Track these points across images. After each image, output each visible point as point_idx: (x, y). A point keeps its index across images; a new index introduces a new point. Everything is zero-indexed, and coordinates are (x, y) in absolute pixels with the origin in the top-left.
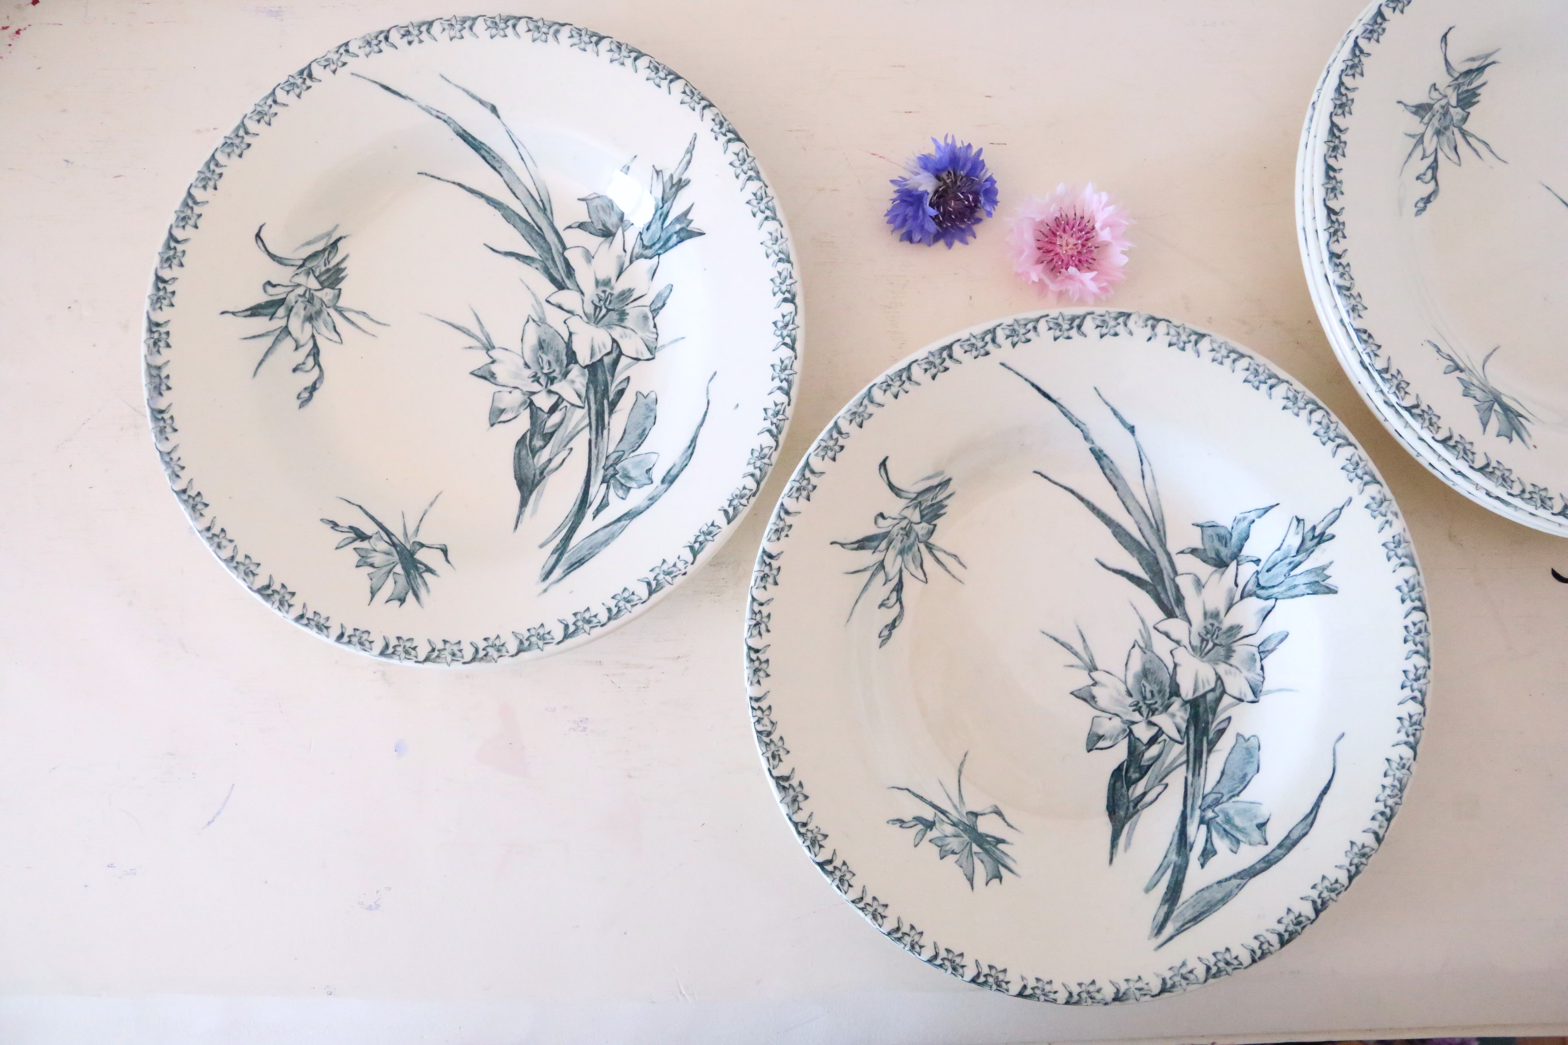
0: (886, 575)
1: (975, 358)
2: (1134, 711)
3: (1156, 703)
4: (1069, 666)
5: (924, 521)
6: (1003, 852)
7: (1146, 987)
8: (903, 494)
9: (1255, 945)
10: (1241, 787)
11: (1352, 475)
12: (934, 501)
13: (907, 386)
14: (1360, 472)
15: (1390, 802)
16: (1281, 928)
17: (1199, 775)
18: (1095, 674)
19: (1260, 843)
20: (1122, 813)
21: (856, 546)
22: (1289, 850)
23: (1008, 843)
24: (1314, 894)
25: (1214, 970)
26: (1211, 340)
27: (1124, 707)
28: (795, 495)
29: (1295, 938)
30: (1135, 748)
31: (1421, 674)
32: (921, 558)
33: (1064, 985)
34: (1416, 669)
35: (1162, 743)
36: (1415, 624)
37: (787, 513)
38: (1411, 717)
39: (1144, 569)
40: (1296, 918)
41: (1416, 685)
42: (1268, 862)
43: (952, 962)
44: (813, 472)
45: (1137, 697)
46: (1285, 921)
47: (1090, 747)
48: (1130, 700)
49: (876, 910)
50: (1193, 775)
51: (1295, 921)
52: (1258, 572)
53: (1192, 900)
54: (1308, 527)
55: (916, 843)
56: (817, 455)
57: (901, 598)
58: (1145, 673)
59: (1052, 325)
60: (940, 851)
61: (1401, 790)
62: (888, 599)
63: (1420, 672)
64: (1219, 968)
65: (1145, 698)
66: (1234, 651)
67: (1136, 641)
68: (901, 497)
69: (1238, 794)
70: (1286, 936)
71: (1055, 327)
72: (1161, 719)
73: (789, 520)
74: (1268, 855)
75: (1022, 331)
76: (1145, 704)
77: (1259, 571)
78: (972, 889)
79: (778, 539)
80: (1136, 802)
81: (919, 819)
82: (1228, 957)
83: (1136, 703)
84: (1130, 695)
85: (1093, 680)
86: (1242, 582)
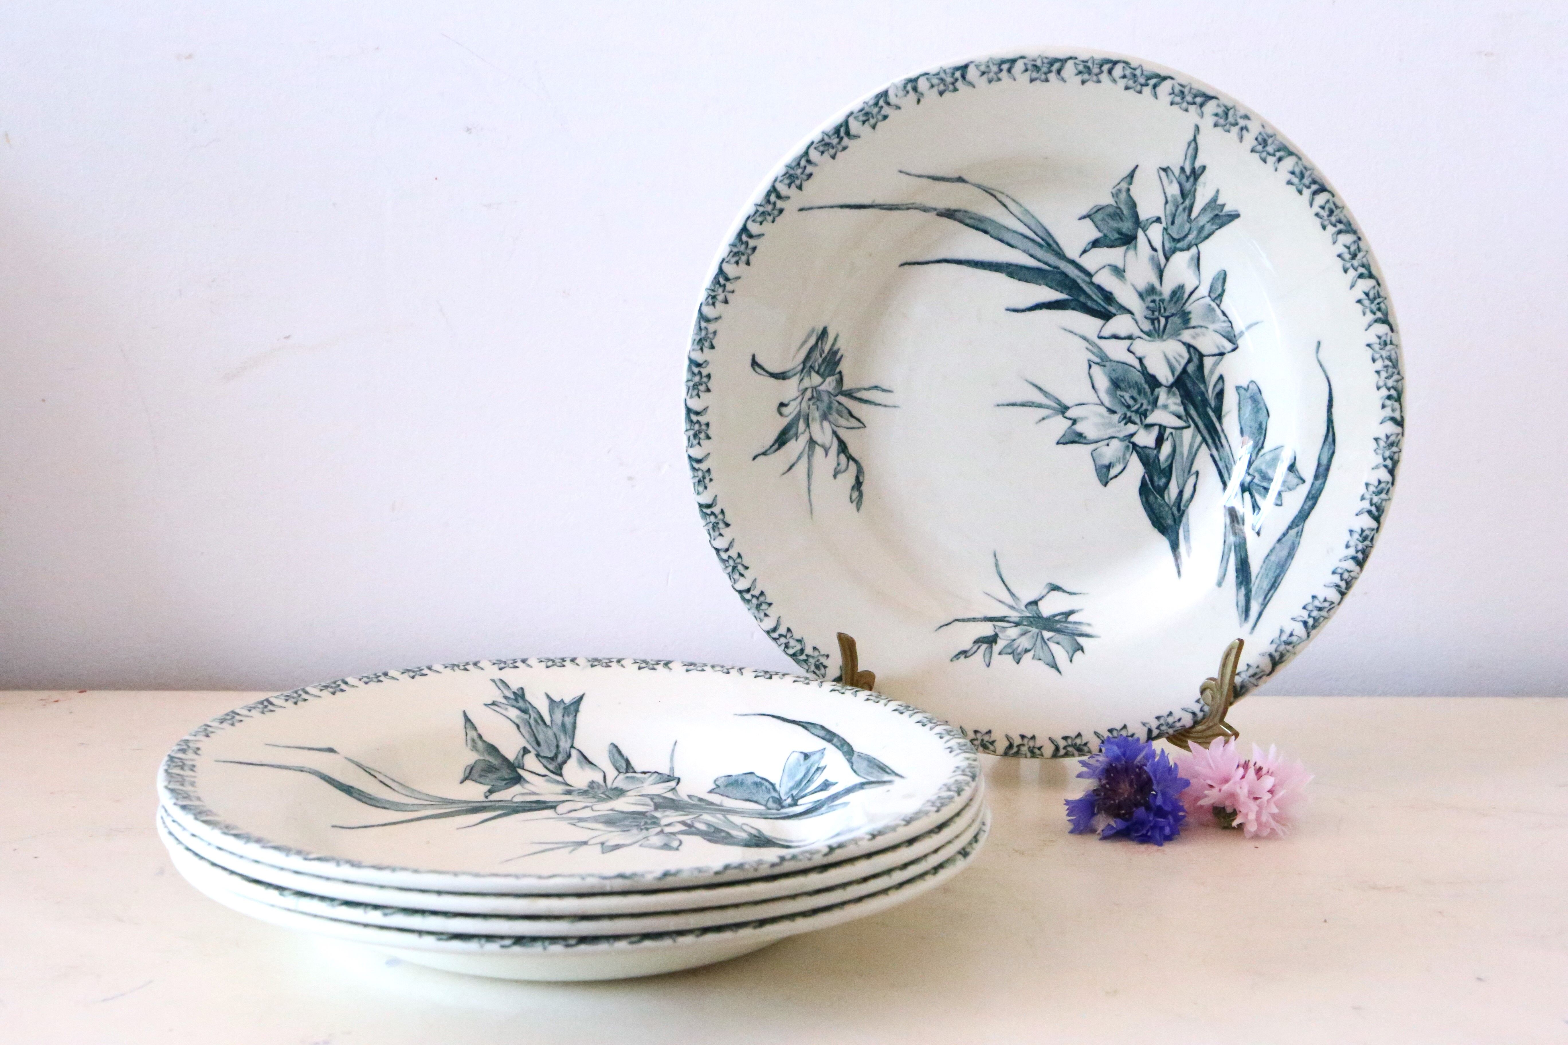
0: (823, 446)
1: (773, 222)
2: (1126, 424)
3: (1142, 405)
4: (1040, 421)
5: (828, 376)
6: (1075, 623)
7: (1258, 670)
8: (790, 374)
9: (1336, 579)
10: (1262, 439)
11: (1185, 105)
12: (824, 356)
13: (729, 287)
14: (1189, 98)
15: (1390, 383)
16: (1351, 552)
17: (1222, 446)
18: (1069, 414)
19: (1298, 485)
20: (1170, 522)
21: (776, 446)
22: (1326, 476)
23: (1077, 611)
24: (1366, 505)
25: (1311, 622)
26: (976, 65)
27: (1114, 426)
28: (695, 442)
29: (1369, 553)
30: (1147, 456)
31: (1355, 250)
32: (846, 408)
33: (1183, 709)
34: (1348, 248)
35: (1170, 439)
36: (1323, 208)
37: (699, 461)
38: (1367, 294)
39: (1057, 290)
40: (1360, 535)
41: (1356, 263)
42: (1313, 498)
43: (1074, 746)
44: (697, 413)
45: (1121, 410)
46: (1352, 543)
47: (1104, 480)
48: (1116, 418)
49: (982, 740)
50: (1217, 449)
51: (1361, 539)
52: (1165, 229)
53: (1263, 571)
54: (1177, 172)
55: (988, 663)
56: (691, 397)
57: (850, 455)
58: (1116, 384)
59: (821, 149)
60: (1013, 657)
61: (1395, 366)
62: (838, 464)
63: (1353, 248)
64: (1314, 618)
65: (1129, 407)
66: (1189, 313)
67: (1089, 361)
68: (789, 378)
69: (1262, 447)
70: (1360, 556)
71: (826, 148)
72: (1157, 417)
73: (704, 466)
74: (1310, 492)
75: (799, 171)
76: (1132, 412)
77: (1165, 226)
78: (1060, 672)
79: (706, 488)
80: (1177, 504)
81: (979, 641)
82: (1317, 603)
83: (1123, 416)
84: (1113, 412)
85: (1070, 419)
86: (1158, 245)
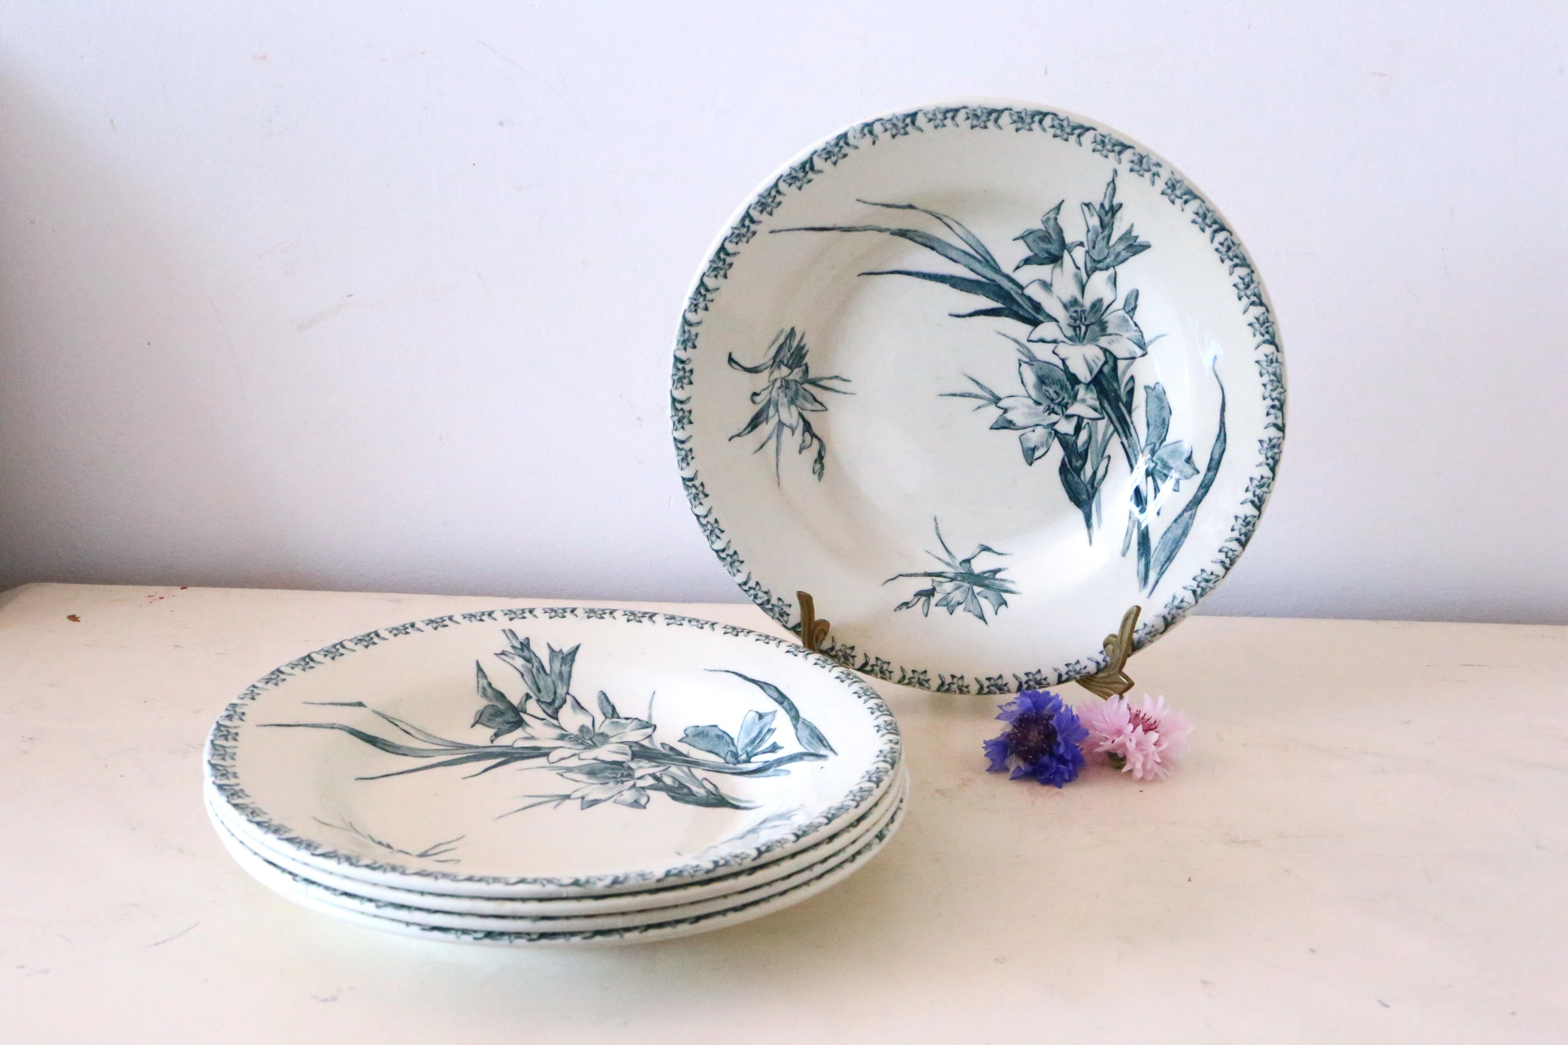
0: (790, 427)
1: (747, 242)
2: (1049, 414)
3: (1064, 399)
4: (976, 409)
5: (796, 367)
6: (1001, 580)
7: (1153, 630)
8: (762, 368)
9: (1222, 556)
10: (1165, 432)
11: (1105, 152)
12: (792, 351)
13: (709, 296)
14: (1109, 147)
15: (1274, 395)
16: (1236, 534)
17: (1131, 435)
18: (1001, 404)
19: (1193, 475)
20: (1085, 497)
21: (749, 428)
22: (1217, 469)
23: (1004, 570)
24: (1250, 496)
25: (1199, 591)
26: (924, 113)
27: (1038, 415)
28: (679, 426)
29: (1251, 536)
30: (1067, 442)
31: (1248, 282)
32: (811, 394)
33: (1089, 659)
34: (1242, 279)
35: (1087, 427)
36: (1222, 244)
37: (683, 442)
38: (1257, 319)
39: (993, 300)
40: (1244, 521)
41: (1249, 292)
42: (1205, 487)
43: (996, 685)
44: (682, 402)
45: (1046, 403)
46: (1236, 527)
47: (1030, 461)
48: (1041, 408)
49: (919, 679)
50: (1127, 438)
51: (1244, 524)
52: (1087, 252)
53: (1160, 546)
54: (1098, 207)
55: (926, 613)
56: (676, 388)
57: (814, 434)
58: (1042, 380)
59: (789, 181)
60: (948, 609)
61: (1279, 381)
62: (804, 441)
63: (1247, 280)
64: (1202, 588)
65: (1052, 400)
66: (1107, 322)
67: (1019, 360)
68: (761, 371)
69: (1165, 439)
70: (1243, 538)
71: (794, 181)
72: (1076, 409)
73: (687, 446)
74: (1203, 482)
75: (770, 200)
76: (1055, 404)
77: (1087, 250)
78: (986, 623)
79: (688, 464)
80: (1091, 483)
81: (919, 594)
82: (1205, 576)
83: (1047, 408)
84: (1038, 403)
85: (1002, 409)
86: (1081, 264)
